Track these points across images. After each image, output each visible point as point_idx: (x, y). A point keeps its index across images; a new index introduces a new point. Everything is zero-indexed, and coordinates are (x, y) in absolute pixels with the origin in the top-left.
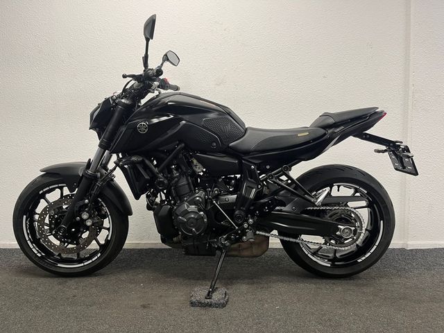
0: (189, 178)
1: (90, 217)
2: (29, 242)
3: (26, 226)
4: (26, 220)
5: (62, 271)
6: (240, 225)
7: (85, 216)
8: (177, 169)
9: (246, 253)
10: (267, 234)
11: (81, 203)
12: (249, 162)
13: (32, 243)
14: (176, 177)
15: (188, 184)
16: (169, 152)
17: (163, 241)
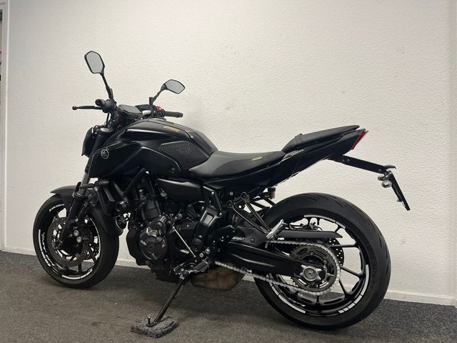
0: (157, 202)
1: (80, 235)
2: (42, 253)
3: (41, 239)
4: (41, 234)
5: (65, 281)
6: (197, 254)
7: (76, 234)
8: (144, 194)
9: (212, 285)
10: (241, 271)
11: (72, 221)
12: (211, 188)
13: (45, 254)
14: (143, 201)
15: (156, 208)
16: (132, 176)
17: (138, 263)
